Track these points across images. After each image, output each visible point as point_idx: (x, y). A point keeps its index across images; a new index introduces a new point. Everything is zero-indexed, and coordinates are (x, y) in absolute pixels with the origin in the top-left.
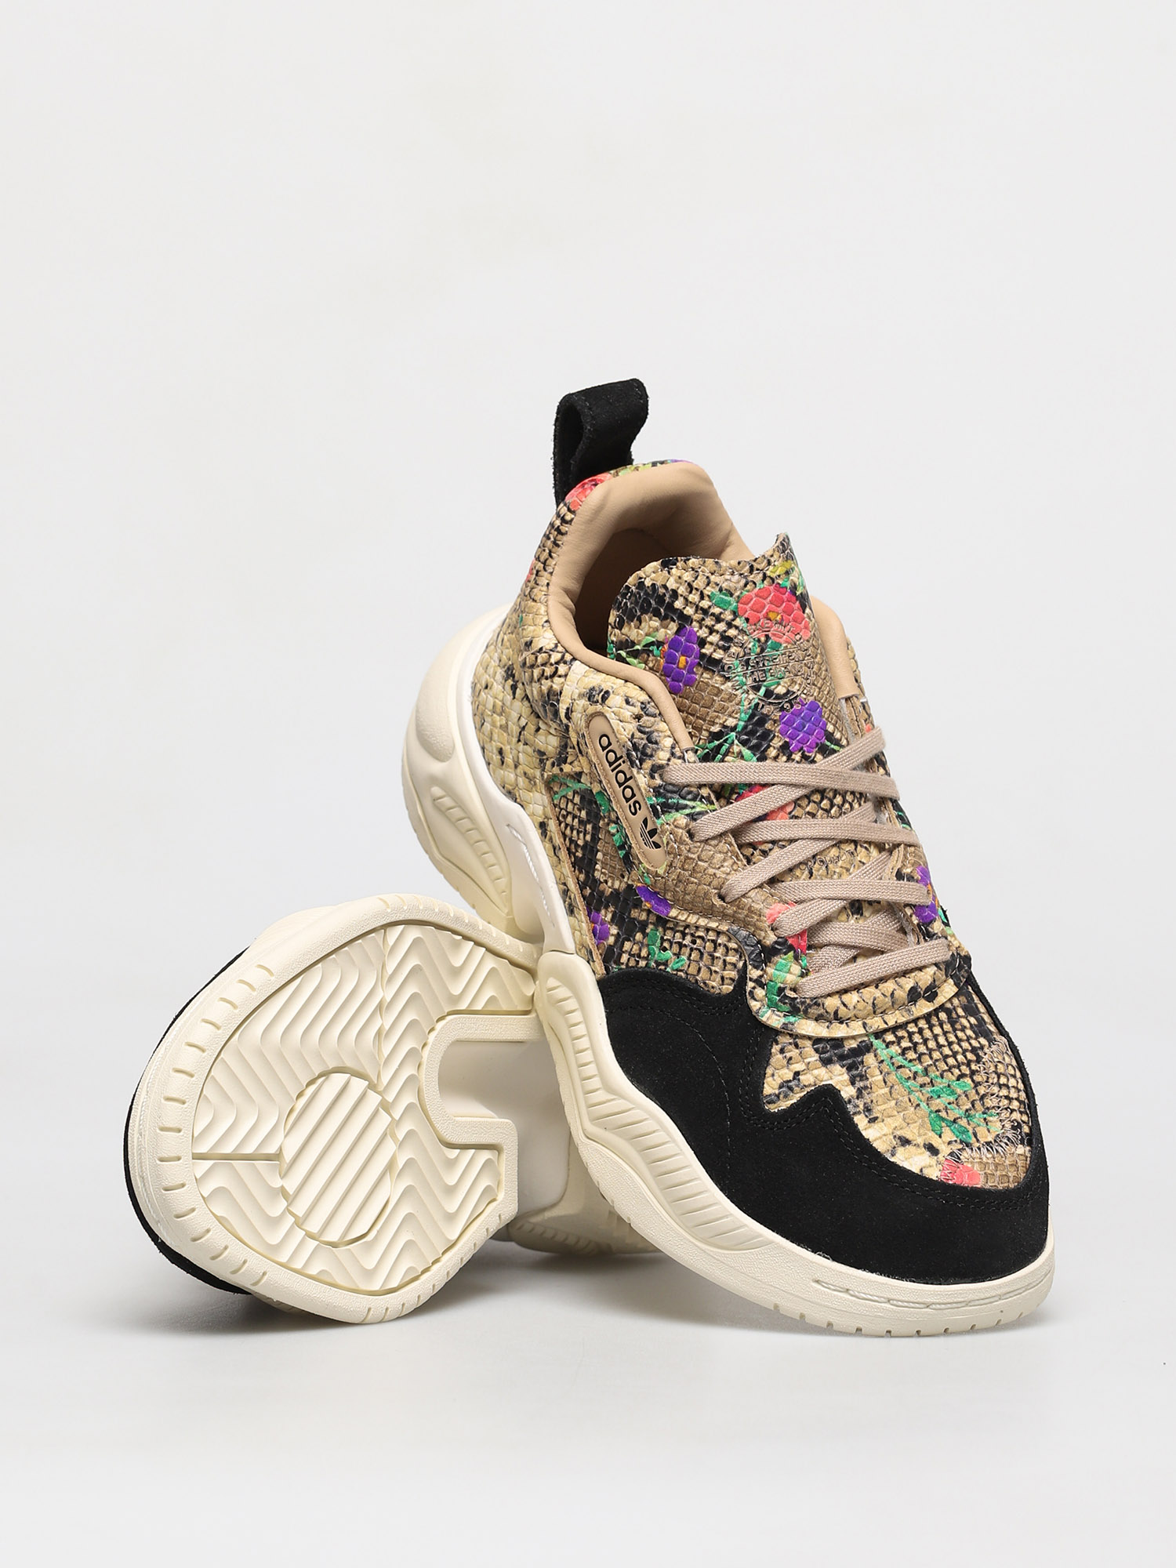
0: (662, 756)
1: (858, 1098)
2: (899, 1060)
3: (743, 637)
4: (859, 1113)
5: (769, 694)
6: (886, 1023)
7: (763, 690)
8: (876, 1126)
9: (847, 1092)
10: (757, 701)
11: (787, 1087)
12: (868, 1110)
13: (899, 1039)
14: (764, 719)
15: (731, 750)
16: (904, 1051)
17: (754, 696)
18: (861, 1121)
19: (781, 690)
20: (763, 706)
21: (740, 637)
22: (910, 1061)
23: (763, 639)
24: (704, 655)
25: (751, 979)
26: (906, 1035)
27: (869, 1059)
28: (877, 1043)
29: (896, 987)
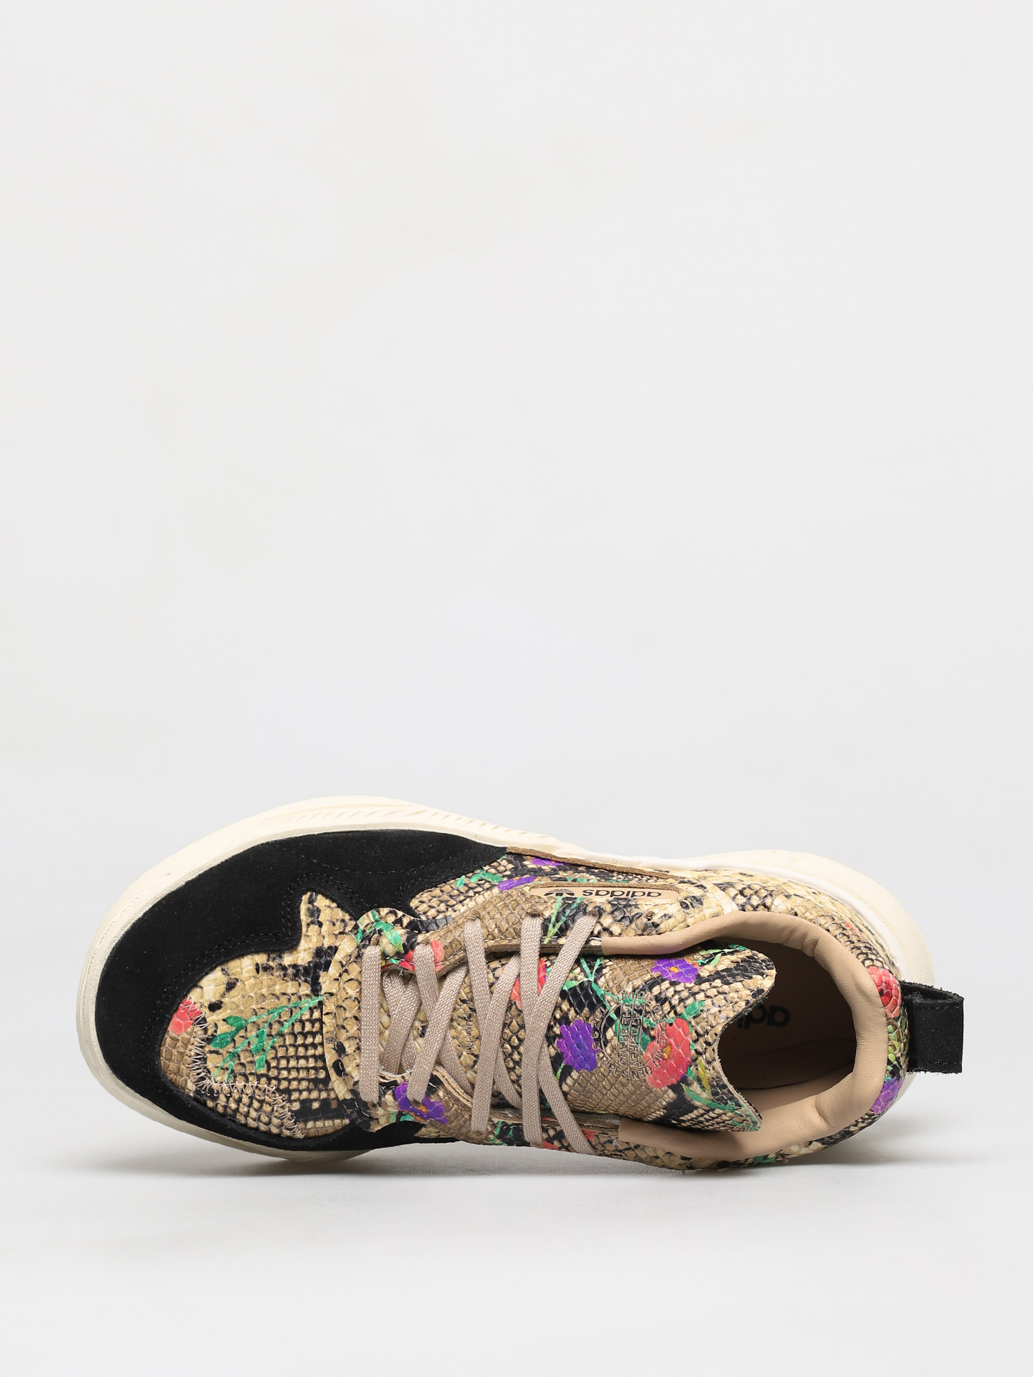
0: (607, 921)
1: (280, 964)
2: (297, 1016)
3: (660, 1015)
4: (268, 960)
5: (610, 1022)
6: (327, 1014)
7: (614, 1016)
8: (252, 968)
9: (287, 960)
10: (608, 1008)
11: (314, 913)
12: (267, 969)
13: (313, 1022)
14: (592, 1008)
15: (582, 973)
16: (302, 1022)
17: (613, 1007)
18: (261, 959)
19: (610, 1034)
20: (602, 1012)
21: (660, 1013)
22: (293, 1024)
23: (652, 1033)
24: (663, 980)
25: (404, 916)
26: (314, 1030)
27: (305, 989)
28: (314, 1002)
29: (349, 1034)
